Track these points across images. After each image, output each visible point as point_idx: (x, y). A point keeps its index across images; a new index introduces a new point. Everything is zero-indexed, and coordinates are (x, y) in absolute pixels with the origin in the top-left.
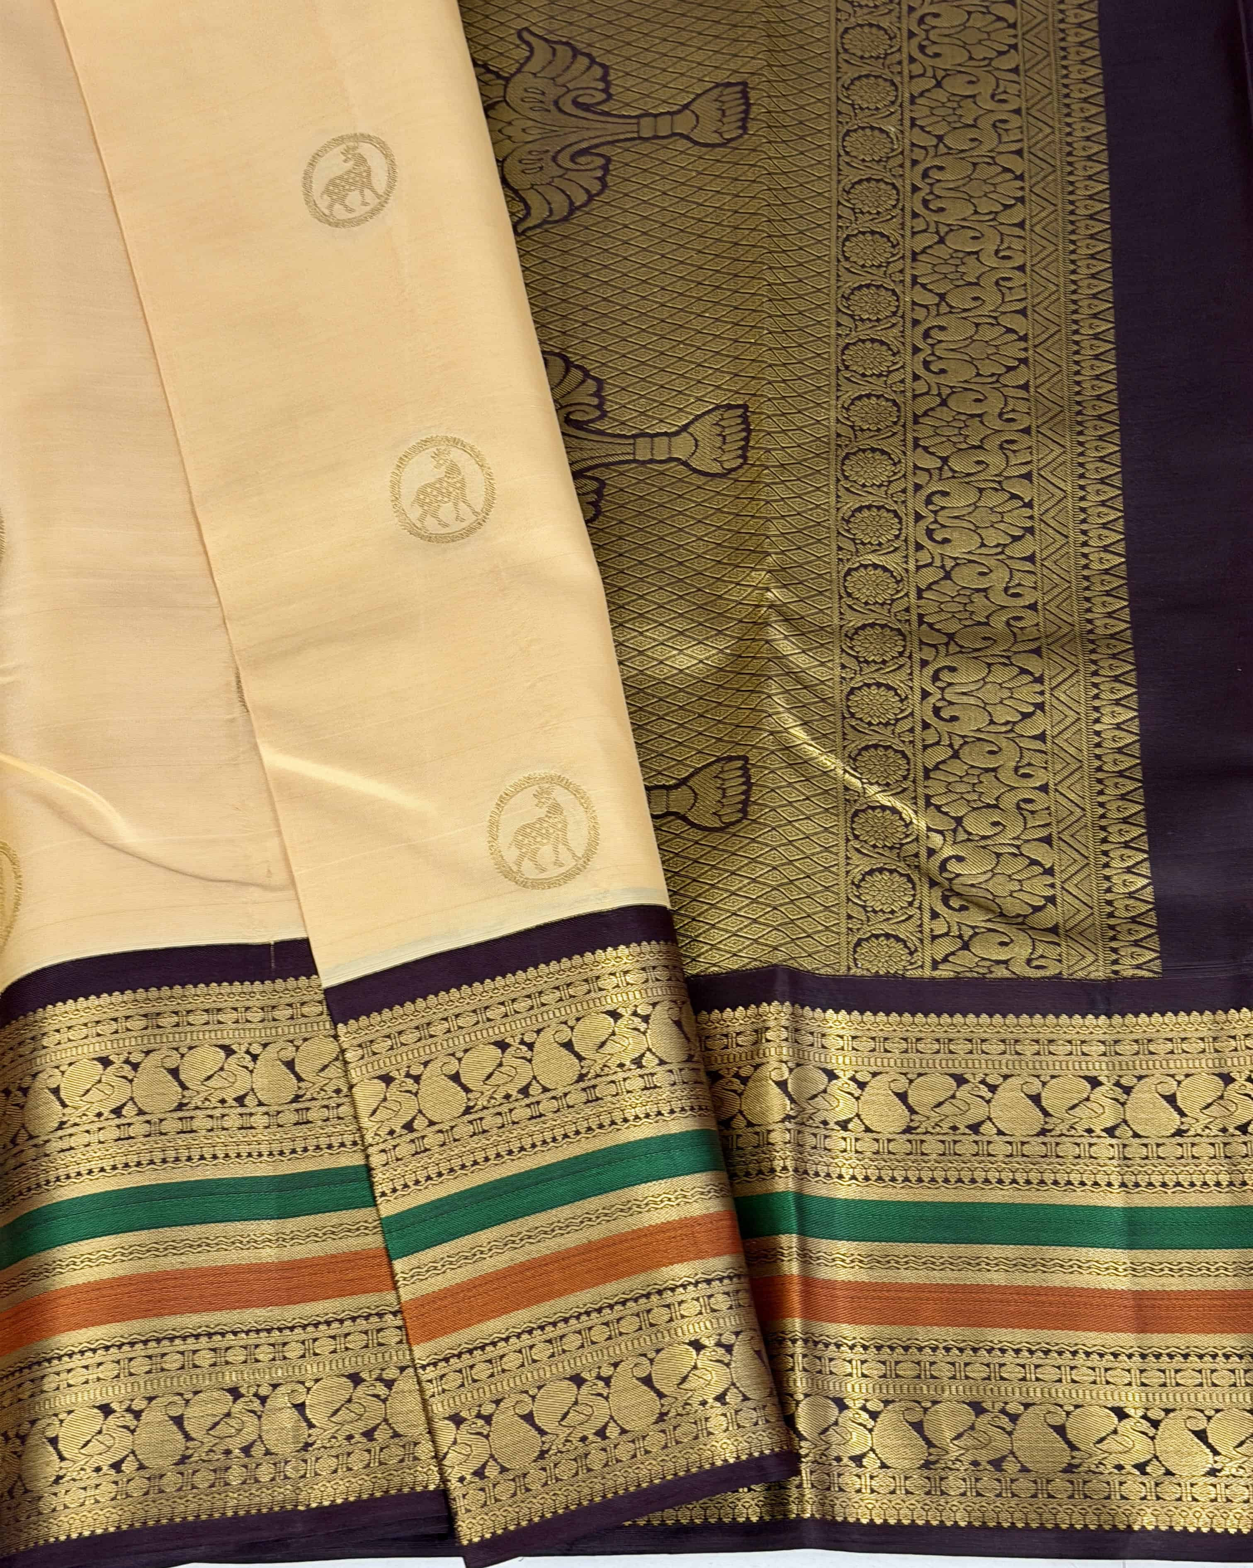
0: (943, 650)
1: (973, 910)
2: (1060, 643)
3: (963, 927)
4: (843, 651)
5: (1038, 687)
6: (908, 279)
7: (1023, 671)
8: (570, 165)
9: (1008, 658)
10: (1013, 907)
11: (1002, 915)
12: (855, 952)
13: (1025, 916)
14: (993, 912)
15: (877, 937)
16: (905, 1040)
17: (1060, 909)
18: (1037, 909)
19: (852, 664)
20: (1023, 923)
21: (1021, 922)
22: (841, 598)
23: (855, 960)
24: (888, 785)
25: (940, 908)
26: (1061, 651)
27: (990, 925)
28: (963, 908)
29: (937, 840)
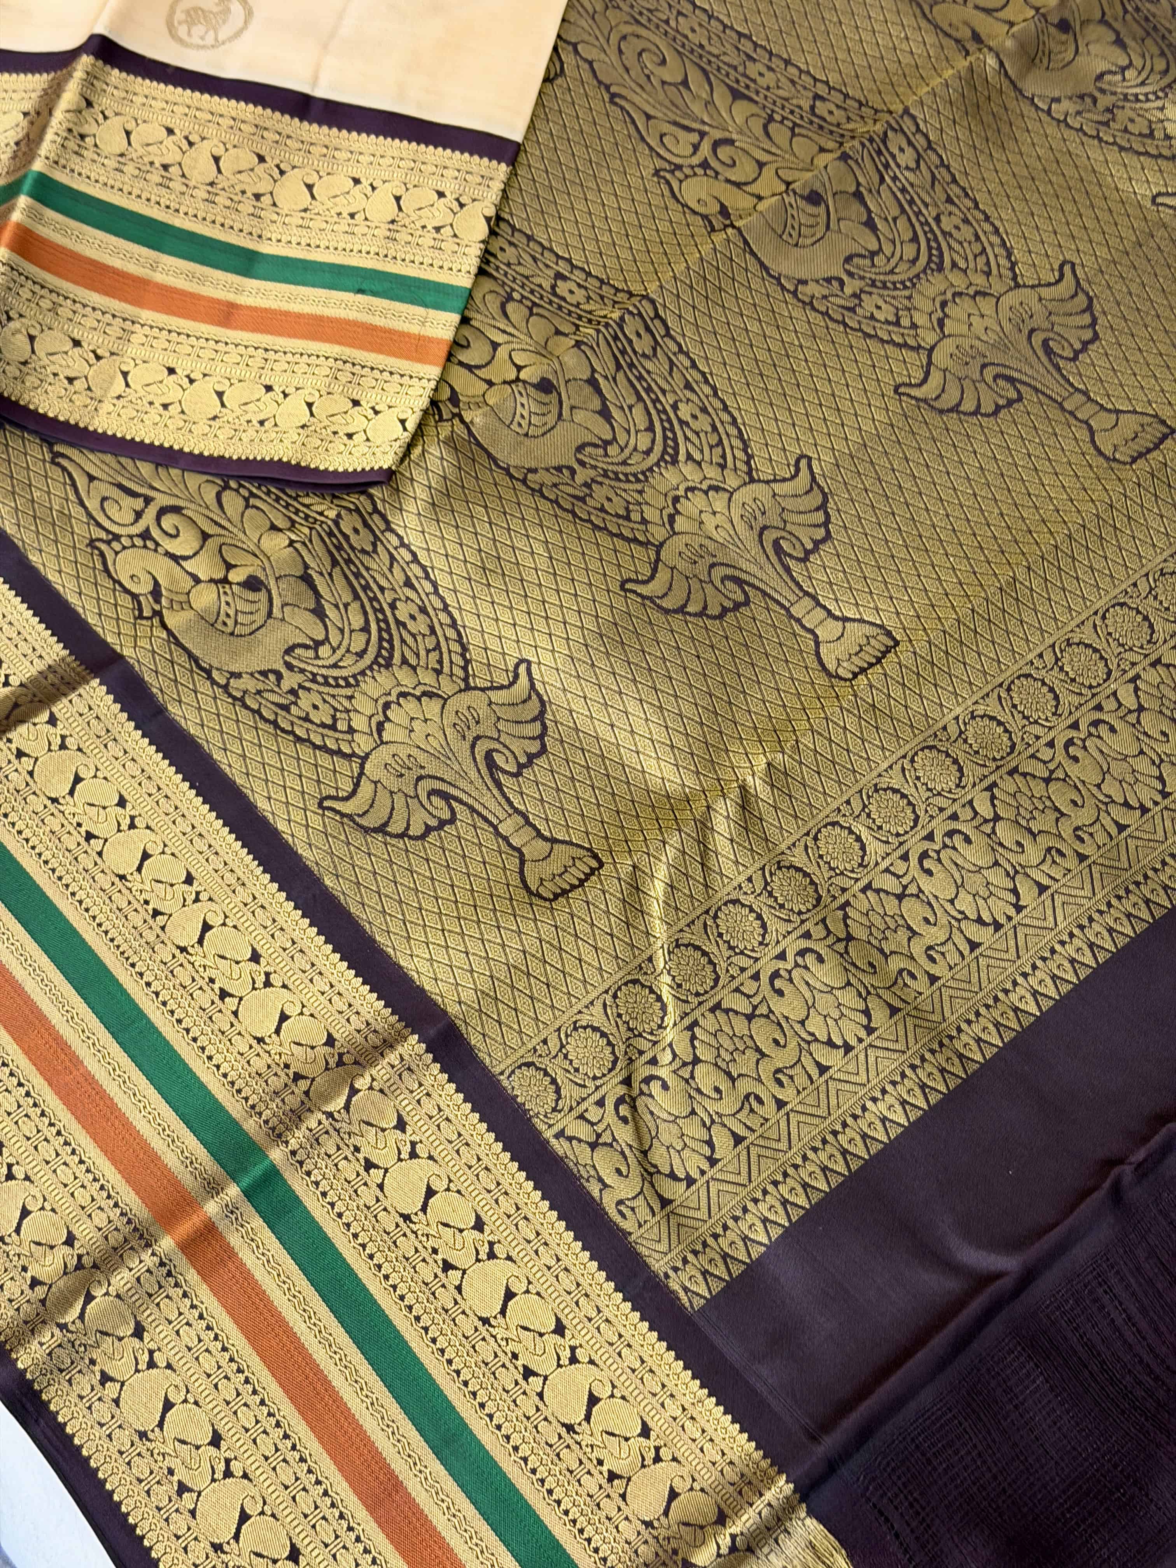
0: (831, 940)
1: (630, 1127)
2: (918, 1022)
3: (608, 1132)
4: (763, 869)
5: (863, 1034)
6: (1131, 674)
7: (867, 1013)
8: (989, 379)
9: (869, 993)
10: (658, 1156)
11: (645, 1153)
12: (519, 1067)
13: (659, 1172)
14: (641, 1144)
15: (546, 1074)
16: (479, 1159)
17: (688, 1193)
18: (672, 1176)
19: (759, 885)
20: (651, 1174)
21: (650, 1173)
22: (807, 834)
23: (513, 1072)
24: (679, 986)
25: (610, 1103)
26: (910, 1028)
27: (627, 1151)
28: (624, 1120)
29: (667, 1057)
